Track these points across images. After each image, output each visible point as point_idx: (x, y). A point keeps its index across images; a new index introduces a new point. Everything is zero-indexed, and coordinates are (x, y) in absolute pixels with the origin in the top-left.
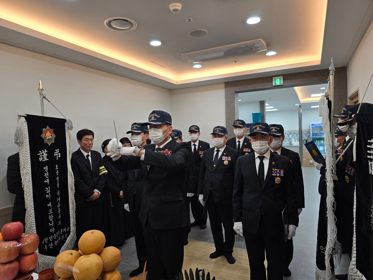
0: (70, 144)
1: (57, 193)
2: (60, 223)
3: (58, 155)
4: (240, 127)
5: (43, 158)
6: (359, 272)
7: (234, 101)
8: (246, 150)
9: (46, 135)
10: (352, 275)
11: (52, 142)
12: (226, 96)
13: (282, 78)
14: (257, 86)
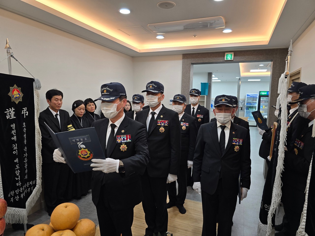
0: (38, 103)
1: (24, 149)
2: (26, 177)
3: (26, 113)
4: (196, 96)
5: (10, 116)
6: (307, 235)
7: (190, 72)
8: (199, 116)
11: (19, 100)
12: (183, 67)
13: (233, 54)
14: (210, 59)
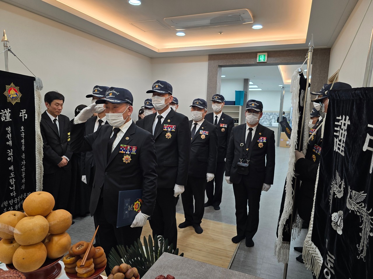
0: (39, 105)
1: (22, 156)
2: (23, 187)
3: (25, 116)
4: (218, 103)
5: (5, 119)
6: (313, 244)
7: (217, 76)
8: (222, 125)
9: (9, 93)
10: (306, 247)
11: (16, 101)
12: (209, 69)
13: (267, 55)
14: (241, 61)
